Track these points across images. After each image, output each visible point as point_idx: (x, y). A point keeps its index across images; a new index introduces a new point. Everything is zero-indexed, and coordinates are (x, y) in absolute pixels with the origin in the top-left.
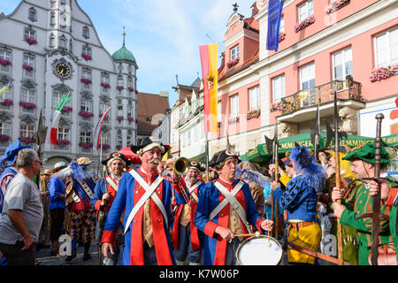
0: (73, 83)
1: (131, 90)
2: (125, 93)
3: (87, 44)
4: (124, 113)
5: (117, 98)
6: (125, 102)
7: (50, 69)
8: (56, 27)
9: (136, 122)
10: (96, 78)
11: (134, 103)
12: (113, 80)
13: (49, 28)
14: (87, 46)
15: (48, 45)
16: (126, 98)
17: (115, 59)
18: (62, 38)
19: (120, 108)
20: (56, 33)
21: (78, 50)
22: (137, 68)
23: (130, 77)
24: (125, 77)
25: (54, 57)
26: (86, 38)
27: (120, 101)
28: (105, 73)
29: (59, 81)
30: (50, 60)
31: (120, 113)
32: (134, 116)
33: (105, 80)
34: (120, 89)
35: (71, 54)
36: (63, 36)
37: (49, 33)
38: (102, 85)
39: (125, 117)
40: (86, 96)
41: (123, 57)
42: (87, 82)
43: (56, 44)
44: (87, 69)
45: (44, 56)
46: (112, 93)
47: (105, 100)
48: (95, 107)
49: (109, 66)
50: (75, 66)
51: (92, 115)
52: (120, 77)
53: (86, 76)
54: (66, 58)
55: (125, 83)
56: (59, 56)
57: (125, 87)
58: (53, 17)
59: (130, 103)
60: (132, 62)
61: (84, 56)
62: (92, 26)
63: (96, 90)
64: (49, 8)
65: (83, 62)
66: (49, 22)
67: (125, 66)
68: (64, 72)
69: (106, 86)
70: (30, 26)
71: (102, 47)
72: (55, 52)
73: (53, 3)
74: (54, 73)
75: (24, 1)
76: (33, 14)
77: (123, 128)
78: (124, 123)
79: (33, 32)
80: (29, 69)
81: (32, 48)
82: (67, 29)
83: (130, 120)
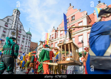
1: (29, 40)
2: (28, 41)
3: (21, 29)
5: (26, 42)
6: (28, 43)
7: (10, 33)
8: (14, 24)
9: (30, 47)
10: (22, 37)
11: (30, 43)
12: (26, 38)
13: (12, 24)
15: (11, 27)
17: (27, 33)
18: (15, 27)
19: (26, 44)
20: (13, 25)
23: (30, 38)
24: (29, 38)
25: (12, 30)
26: (21, 28)
27: (26, 43)
28: (24, 36)
29: (12, 36)
31: (26, 45)
32: (29, 46)
33: (24, 37)
34: (27, 40)
36: (15, 26)
37: (11, 25)
38: (23, 38)
39: (27, 46)
41: (29, 33)
42: (19, 37)
43: (13, 28)
44: (20, 34)
47: (23, 42)
48: (20, 43)
49: (25, 34)
51: (19, 45)
54: (15, 31)
55: (28, 39)
56: (13, 30)
57: (28, 40)
58: (13, 22)
59: (29, 43)
60: (31, 35)
61: (19, 32)
62: (22, 26)
64: (13, 20)
66: (12, 23)
67: (29, 35)
68: (14, 34)
69: (24, 39)
70: (7, 23)
71: (24, 30)
72: (12, 29)
73: (14, 19)
74: (11, 34)
75: (6, 17)
76: (8, 20)
77: (26, 48)
78: (27, 47)
79: (7, 24)
80: (4, 32)
81: (6, 28)
82: (16, 25)
83: (28, 47)
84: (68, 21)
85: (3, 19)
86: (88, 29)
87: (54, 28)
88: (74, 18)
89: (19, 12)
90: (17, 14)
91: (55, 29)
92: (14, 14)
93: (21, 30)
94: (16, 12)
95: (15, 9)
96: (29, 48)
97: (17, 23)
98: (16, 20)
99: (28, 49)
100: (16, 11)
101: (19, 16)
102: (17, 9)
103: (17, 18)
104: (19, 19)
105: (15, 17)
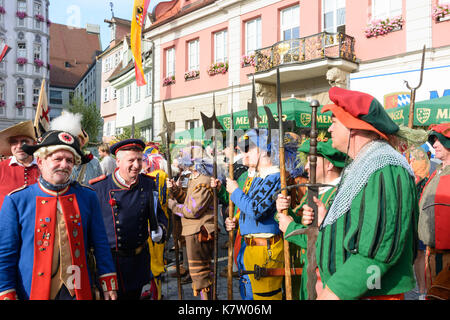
1: (39, 19)
2: (29, 23)
4: (28, 54)
5: (16, 30)
6: (29, 38)
9: (48, 67)
11: (44, 39)
12: (8, 2)
16: (32, 31)
19: (22, 45)
27: (21, 35)
31: (22, 54)
32: (44, 59)
34: (22, 16)
39: (30, 59)
46: (9, 21)
55: (29, 7)
57: (30, 13)
59: (38, 38)
77: (26, 76)
78: (29, 69)
83: (38, 64)
96: (44, 73)
99: (37, 82)
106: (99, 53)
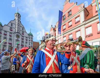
0: (20, 39)
1: (32, 41)
2: (31, 41)
6: (30, 43)
8: (17, 28)
10: (25, 38)
11: (32, 44)
12: (28, 39)
13: (15, 28)
14: (23, 32)
15: (15, 31)
17: (29, 35)
18: (18, 30)
19: (30, 44)
20: (16, 29)
21: (21, 33)
22: (33, 37)
23: (31, 38)
26: (23, 30)
27: (29, 43)
28: (27, 37)
29: (17, 39)
30: (15, 34)
31: (29, 45)
32: (32, 46)
33: (26, 39)
34: (30, 41)
35: (20, 33)
37: (15, 29)
38: (26, 40)
40: (23, 42)
42: (23, 39)
43: (17, 31)
44: (23, 36)
45: (14, 33)
46: (28, 41)
47: (26, 43)
48: (24, 44)
49: (27, 36)
50: (20, 36)
51: (24, 46)
52: (30, 38)
53: (23, 38)
54: (19, 34)
55: (30, 39)
56: (17, 34)
58: (16, 26)
60: (32, 35)
61: (22, 34)
62: (24, 28)
63: (25, 41)
65: (22, 35)
67: (31, 36)
68: (18, 37)
69: (27, 40)
70: (11, 27)
71: (26, 32)
72: (16, 33)
73: (16, 23)
74: (16, 37)
75: (10, 22)
76: (12, 25)
79: (12, 29)
80: (11, 36)
81: (11, 32)
82: (19, 28)
84: (65, 18)
85: (7, 25)
86: (86, 23)
87: (52, 26)
88: (71, 13)
89: (19, 15)
90: (18, 18)
91: (53, 28)
92: (15, 18)
93: (23, 33)
94: (17, 16)
95: (16, 13)
97: (19, 26)
98: (18, 23)
100: (17, 14)
101: (20, 19)
102: (17, 13)
103: (18, 21)
104: (21, 22)
105: (17, 20)
106: (39, 45)
